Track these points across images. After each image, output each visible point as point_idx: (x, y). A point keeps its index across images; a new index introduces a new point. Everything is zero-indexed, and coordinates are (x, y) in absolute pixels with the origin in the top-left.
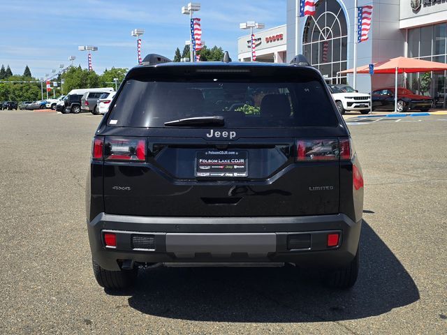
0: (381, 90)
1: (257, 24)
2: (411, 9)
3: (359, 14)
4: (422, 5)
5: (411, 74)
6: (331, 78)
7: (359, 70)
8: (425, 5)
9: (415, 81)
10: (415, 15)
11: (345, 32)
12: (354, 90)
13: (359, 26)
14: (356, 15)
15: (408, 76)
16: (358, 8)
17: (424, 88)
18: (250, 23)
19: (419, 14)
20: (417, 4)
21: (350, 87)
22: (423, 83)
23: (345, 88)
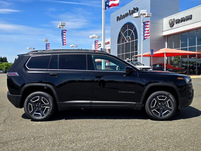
0: (156, 65)
1: (97, 36)
2: (169, 25)
3: (143, 26)
4: (175, 23)
5: (169, 57)
6: (130, 60)
7: (144, 54)
8: (176, 23)
9: (171, 61)
10: (171, 28)
11: (137, 38)
12: (142, 64)
13: (144, 32)
14: (142, 26)
15: (168, 58)
16: (143, 23)
17: (176, 65)
18: (94, 35)
19: (173, 27)
20: (172, 23)
21: (140, 63)
22: (176, 62)
23: (137, 63)
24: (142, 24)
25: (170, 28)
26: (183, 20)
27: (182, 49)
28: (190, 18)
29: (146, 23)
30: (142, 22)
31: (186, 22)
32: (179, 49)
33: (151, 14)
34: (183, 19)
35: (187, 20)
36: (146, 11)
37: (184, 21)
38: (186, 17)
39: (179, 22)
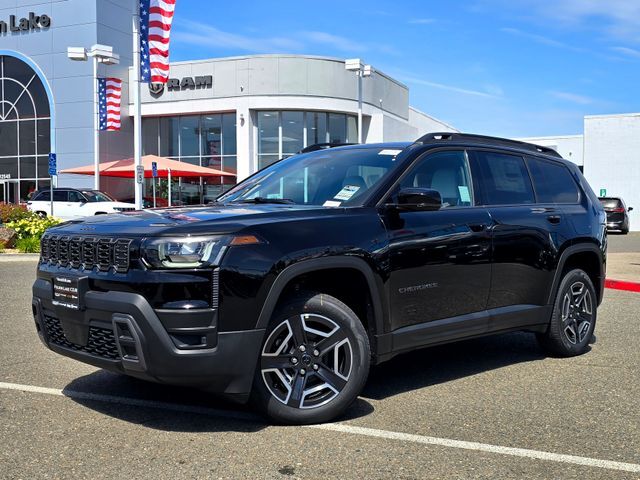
8: (170, 89)
20: (158, 86)
24: (96, 82)
25: (150, 98)
26: (188, 84)
27: (183, 160)
28: (206, 82)
29: (108, 83)
30: (95, 76)
31: (196, 91)
32: (177, 159)
33: (117, 56)
34: (190, 83)
35: (199, 86)
36: (110, 49)
37: (192, 87)
38: (196, 78)
39: (177, 88)
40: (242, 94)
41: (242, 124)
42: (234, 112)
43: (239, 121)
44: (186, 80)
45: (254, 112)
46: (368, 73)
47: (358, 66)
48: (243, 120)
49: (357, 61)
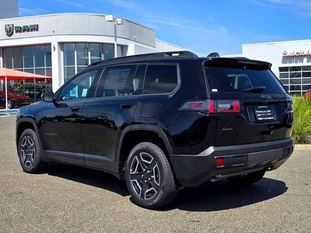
2: (6, 33)
4: (15, 31)
8: (17, 32)
9: (9, 87)
10: (9, 38)
17: (17, 92)
19: (12, 37)
20: (10, 30)
22: (17, 89)
25: (6, 37)
26: (26, 29)
27: (26, 71)
28: (35, 28)
32: (22, 70)
34: (27, 28)
35: (32, 30)
37: (28, 31)
38: (30, 26)
39: (20, 31)
40: (54, 34)
41: (54, 50)
42: (50, 44)
43: (52, 49)
44: (25, 27)
45: (61, 44)
46: (120, 22)
47: (112, 19)
48: (55, 48)
49: (111, 16)
